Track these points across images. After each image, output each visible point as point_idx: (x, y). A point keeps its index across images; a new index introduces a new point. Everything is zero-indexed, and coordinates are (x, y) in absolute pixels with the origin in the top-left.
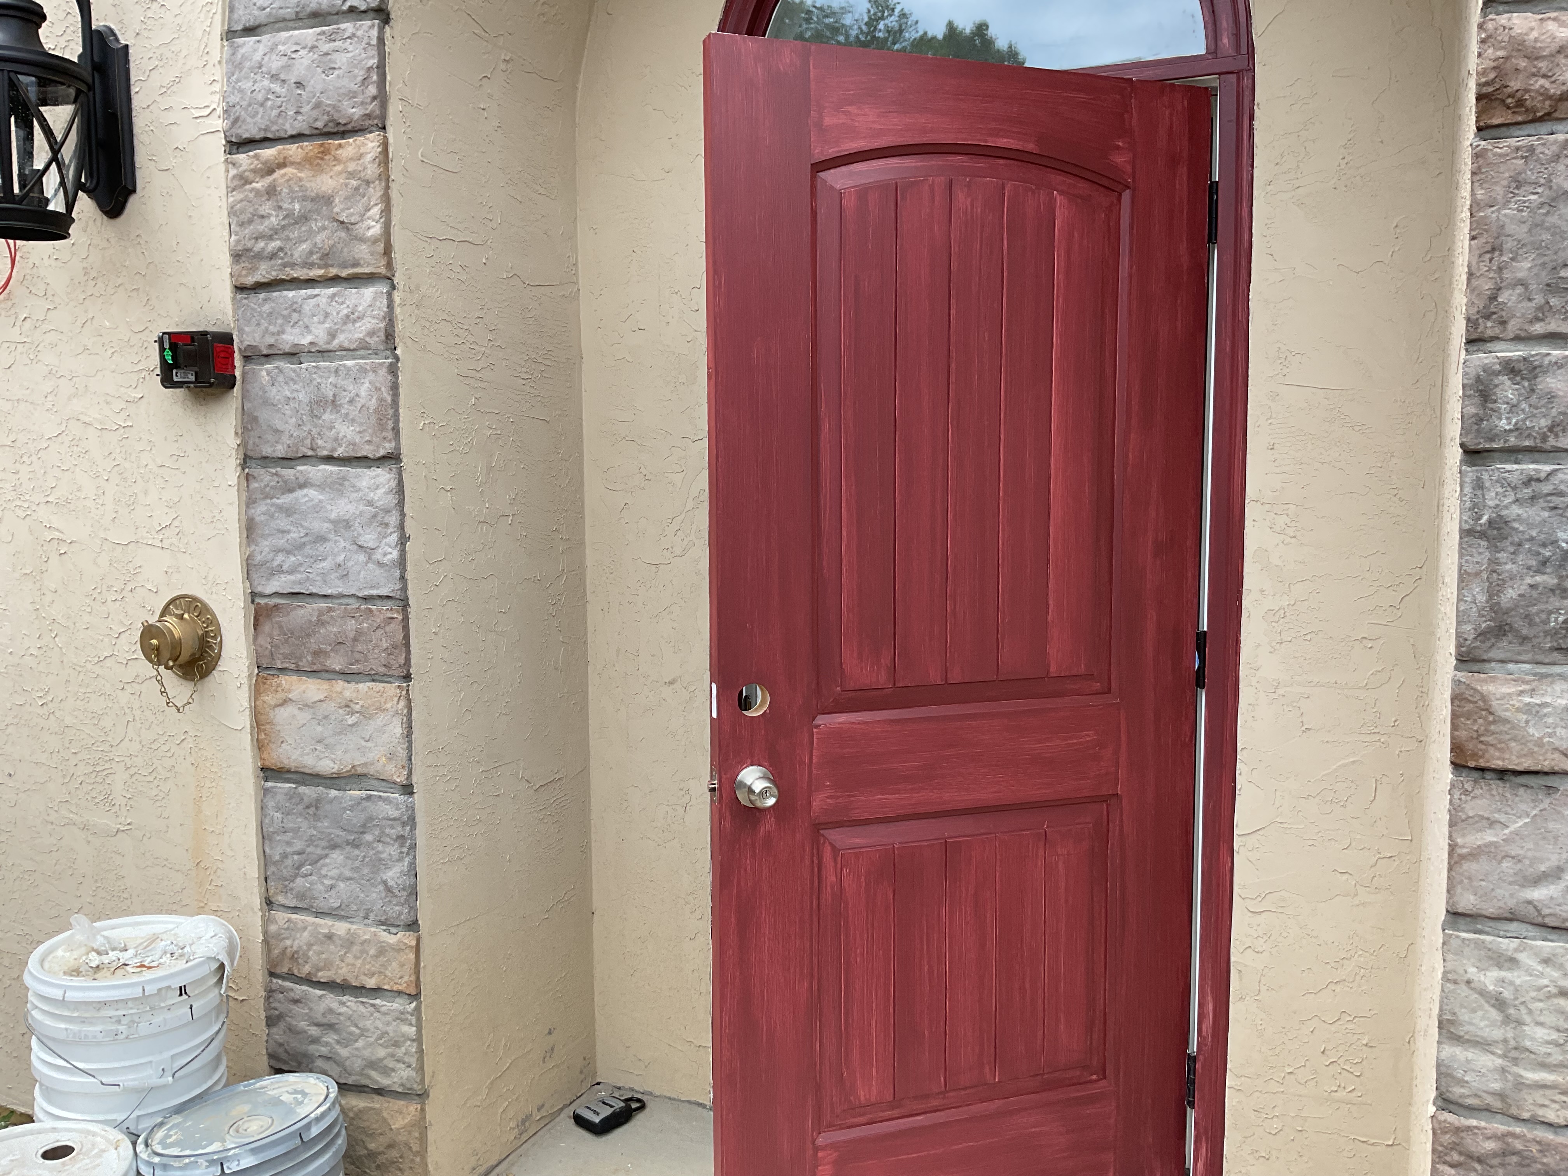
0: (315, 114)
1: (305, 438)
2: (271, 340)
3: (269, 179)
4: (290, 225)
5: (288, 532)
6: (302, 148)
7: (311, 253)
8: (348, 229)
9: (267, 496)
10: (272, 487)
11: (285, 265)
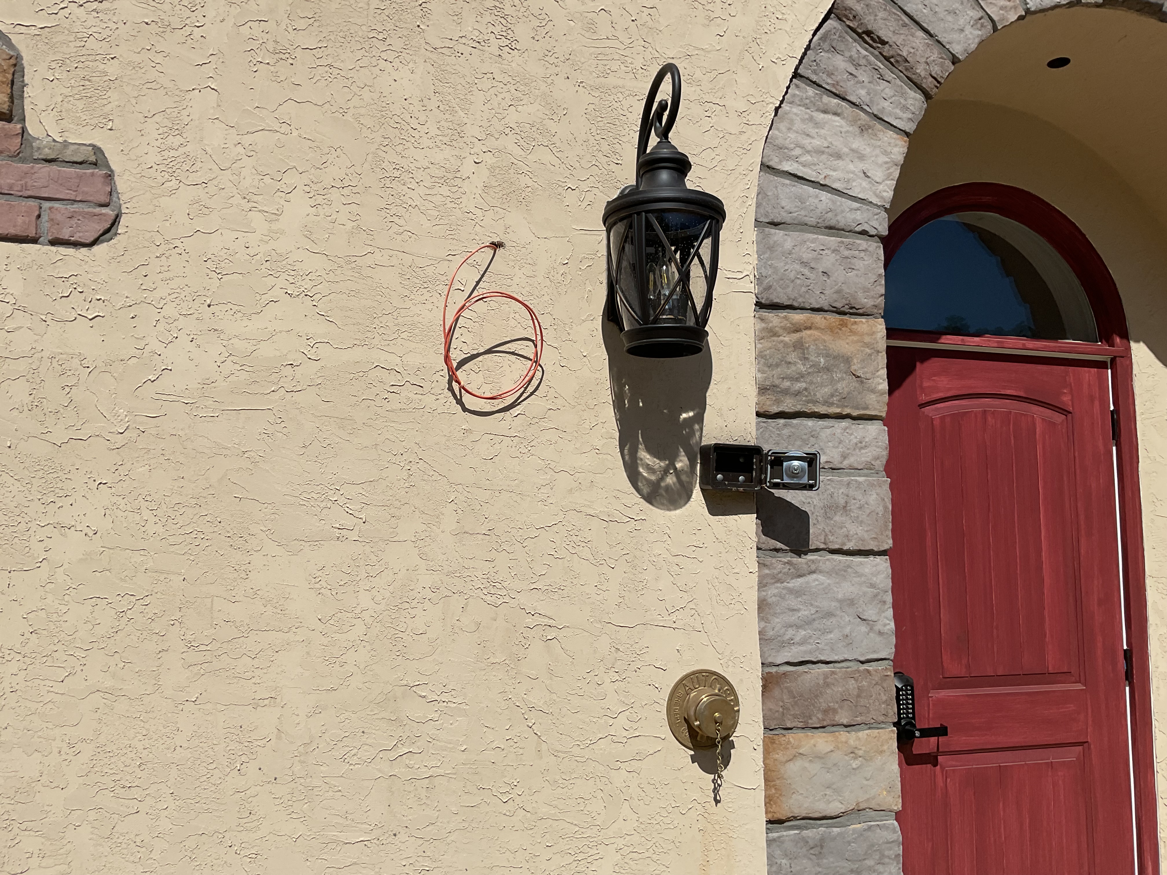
0: (835, 296)
3: (797, 336)
4: (814, 372)
5: (798, 610)
6: (825, 318)
7: (832, 396)
8: (862, 382)
11: (808, 402)
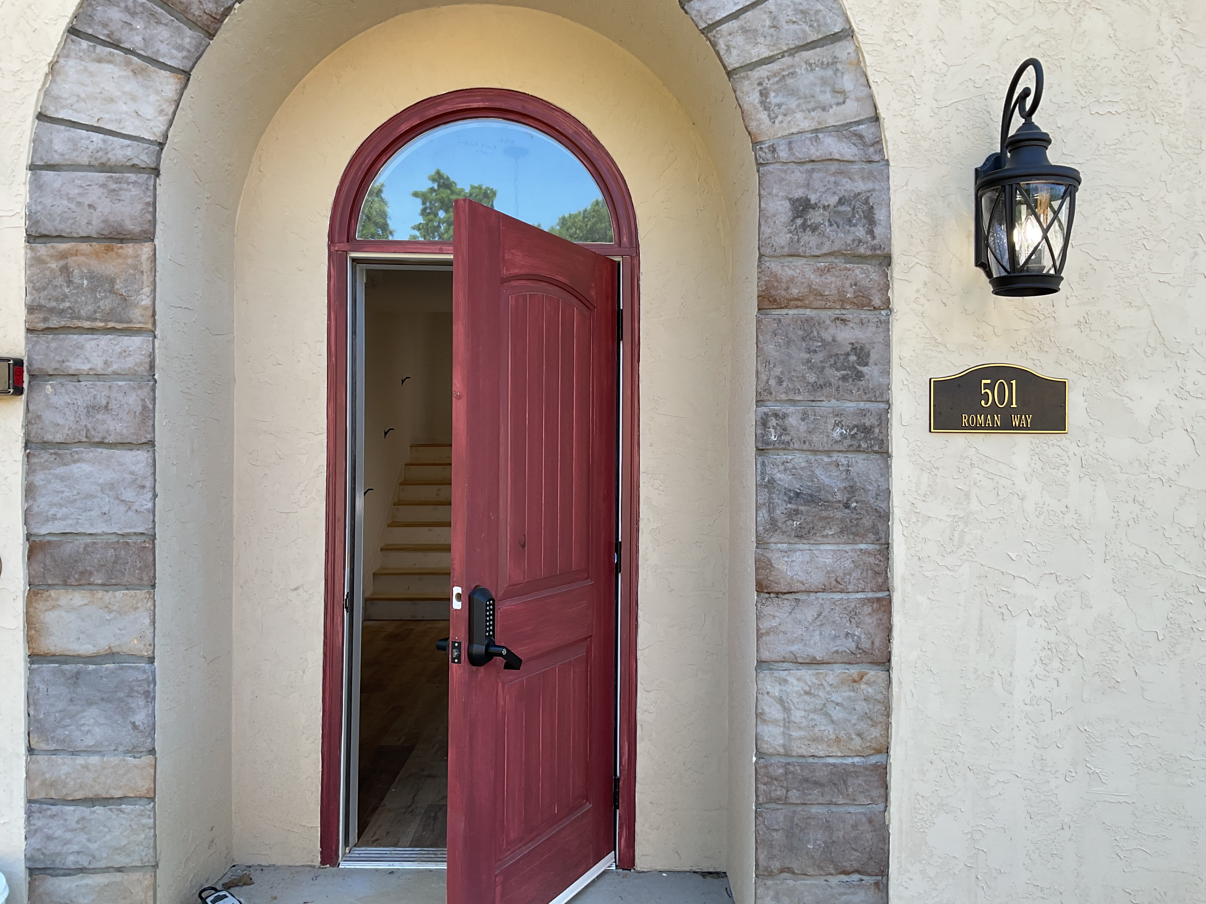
0: (102, 225)
1: (82, 430)
2: (57, 366)
3: (62, 263)
4: (78, 293)
5: (63, 492)
8: (125, 299)
9: (46, 468)
10: (50, 462)
11: (72, 318)
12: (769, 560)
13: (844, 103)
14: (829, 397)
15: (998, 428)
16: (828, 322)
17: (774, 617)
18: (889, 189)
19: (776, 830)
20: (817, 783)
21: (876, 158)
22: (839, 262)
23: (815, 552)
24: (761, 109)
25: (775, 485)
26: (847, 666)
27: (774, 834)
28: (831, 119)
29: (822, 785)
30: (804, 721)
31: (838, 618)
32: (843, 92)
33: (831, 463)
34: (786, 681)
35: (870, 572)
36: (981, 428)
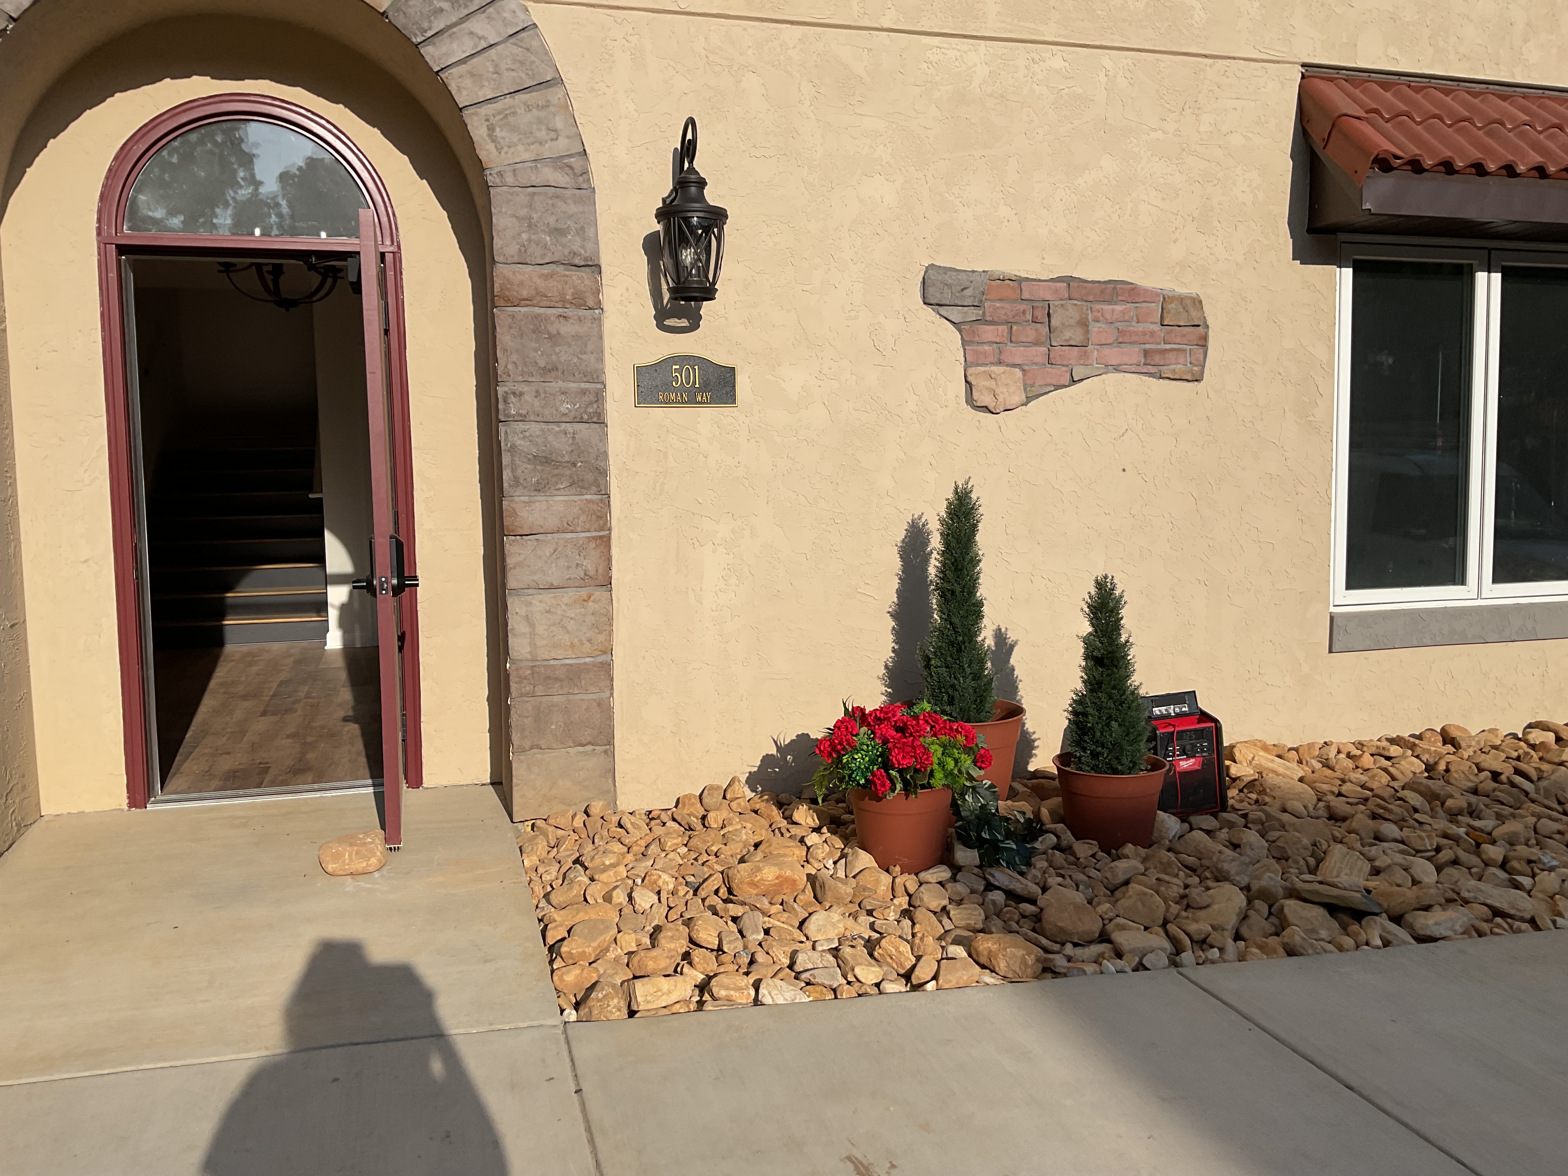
12: (514, 510)
13: (557, 139)
14: (556, 378)
15: (686, 403)
16: (553, 318)
17: (519, 554)
18: (595, 212)
19: (527, 717)
20: (557, 679)
21: (585, 186)
22: (560, 269)
23: (551, 502)
24: (489, 141)
25: (516, 449)
26: (579, 589)
27: (525, 720)
28: (548, 150)
29: (561, 680)
30: (546, 633)
31: (570, 553)
32: (555, 131)
33: (560, 432)
34: (531, 603)
35: (593, 516)
36: (673, 402)
